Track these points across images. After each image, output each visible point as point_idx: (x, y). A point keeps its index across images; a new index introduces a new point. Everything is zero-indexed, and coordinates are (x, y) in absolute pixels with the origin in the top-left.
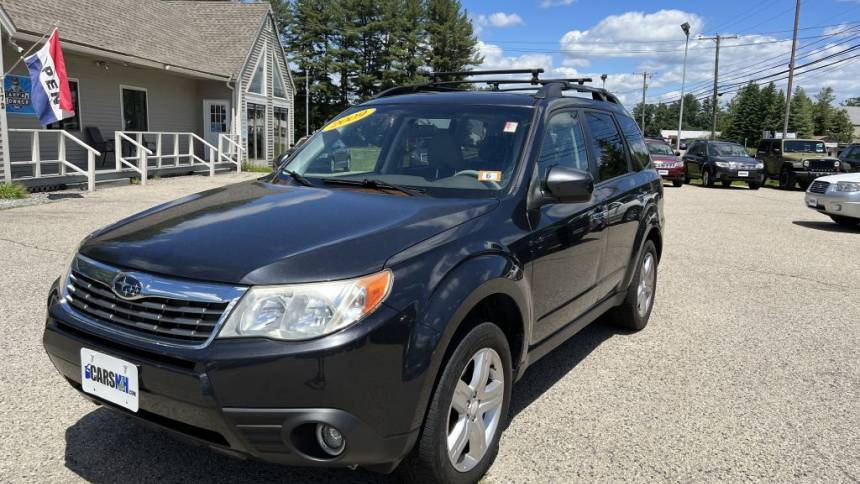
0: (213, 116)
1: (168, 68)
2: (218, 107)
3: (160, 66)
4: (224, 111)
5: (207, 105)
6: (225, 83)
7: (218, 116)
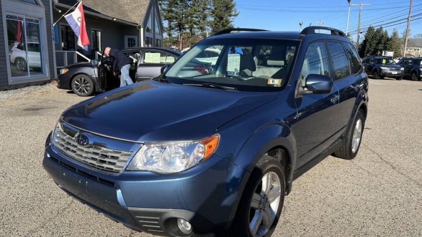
0: (129, 44)
1: (115, 19)
2: (132, 39)
3: (111, 19)
4: (134, 41)
5: (126, 38)
6: (136, 27)
7: (132, 43)
